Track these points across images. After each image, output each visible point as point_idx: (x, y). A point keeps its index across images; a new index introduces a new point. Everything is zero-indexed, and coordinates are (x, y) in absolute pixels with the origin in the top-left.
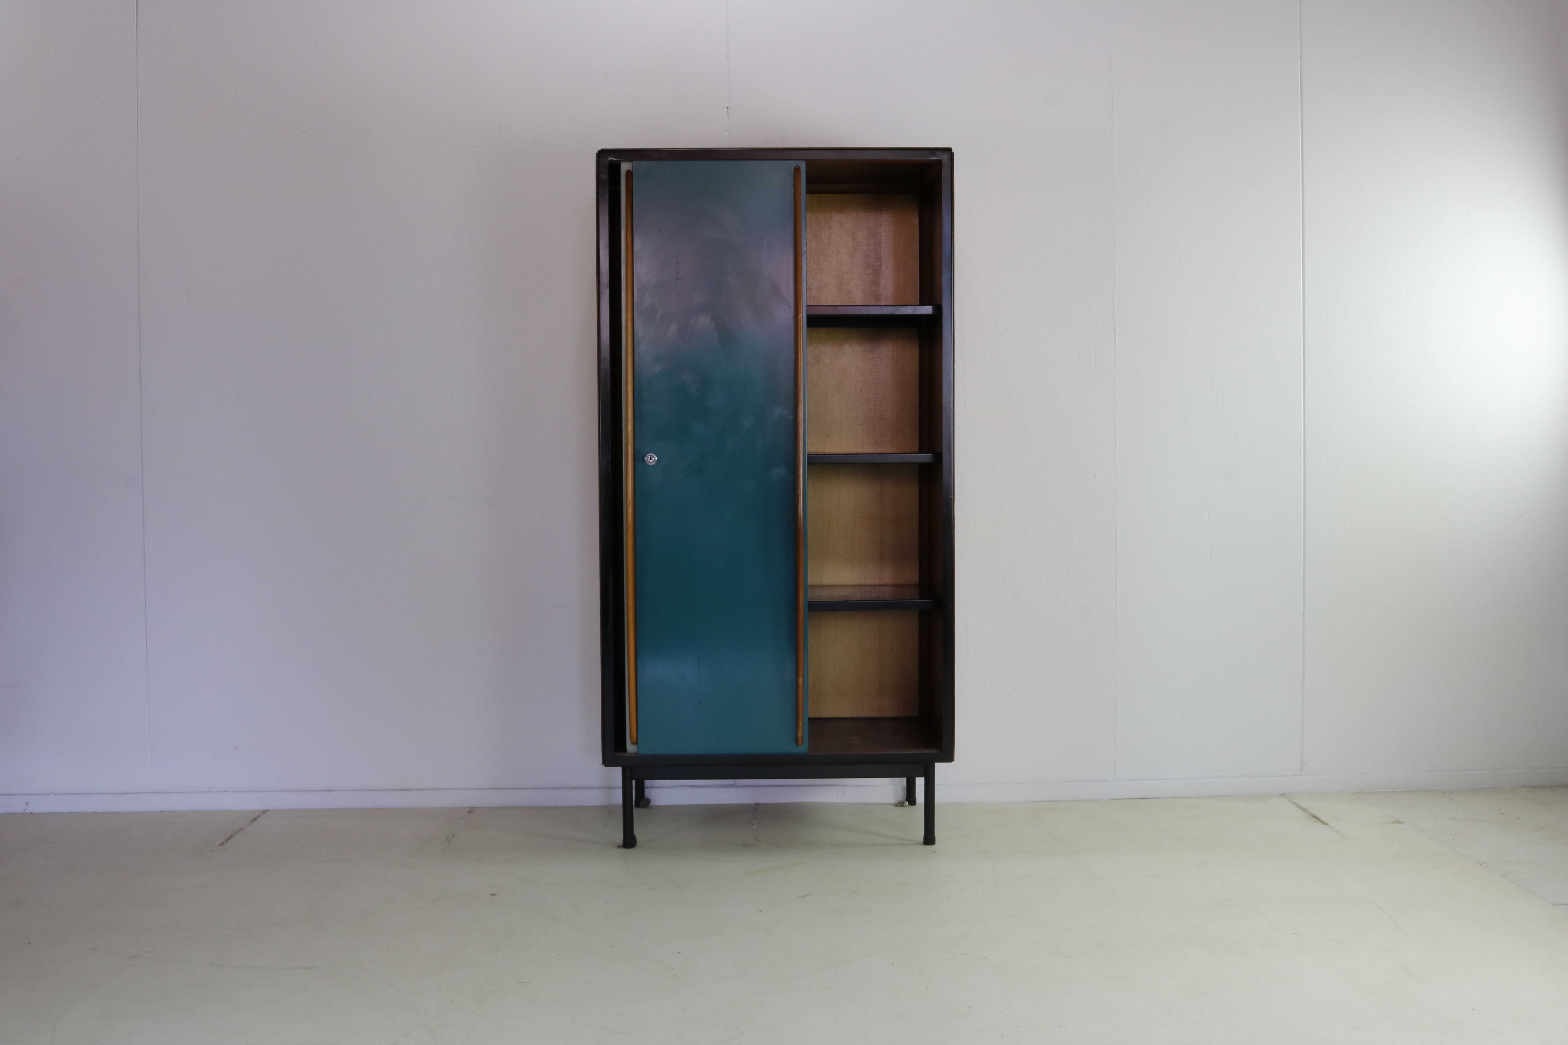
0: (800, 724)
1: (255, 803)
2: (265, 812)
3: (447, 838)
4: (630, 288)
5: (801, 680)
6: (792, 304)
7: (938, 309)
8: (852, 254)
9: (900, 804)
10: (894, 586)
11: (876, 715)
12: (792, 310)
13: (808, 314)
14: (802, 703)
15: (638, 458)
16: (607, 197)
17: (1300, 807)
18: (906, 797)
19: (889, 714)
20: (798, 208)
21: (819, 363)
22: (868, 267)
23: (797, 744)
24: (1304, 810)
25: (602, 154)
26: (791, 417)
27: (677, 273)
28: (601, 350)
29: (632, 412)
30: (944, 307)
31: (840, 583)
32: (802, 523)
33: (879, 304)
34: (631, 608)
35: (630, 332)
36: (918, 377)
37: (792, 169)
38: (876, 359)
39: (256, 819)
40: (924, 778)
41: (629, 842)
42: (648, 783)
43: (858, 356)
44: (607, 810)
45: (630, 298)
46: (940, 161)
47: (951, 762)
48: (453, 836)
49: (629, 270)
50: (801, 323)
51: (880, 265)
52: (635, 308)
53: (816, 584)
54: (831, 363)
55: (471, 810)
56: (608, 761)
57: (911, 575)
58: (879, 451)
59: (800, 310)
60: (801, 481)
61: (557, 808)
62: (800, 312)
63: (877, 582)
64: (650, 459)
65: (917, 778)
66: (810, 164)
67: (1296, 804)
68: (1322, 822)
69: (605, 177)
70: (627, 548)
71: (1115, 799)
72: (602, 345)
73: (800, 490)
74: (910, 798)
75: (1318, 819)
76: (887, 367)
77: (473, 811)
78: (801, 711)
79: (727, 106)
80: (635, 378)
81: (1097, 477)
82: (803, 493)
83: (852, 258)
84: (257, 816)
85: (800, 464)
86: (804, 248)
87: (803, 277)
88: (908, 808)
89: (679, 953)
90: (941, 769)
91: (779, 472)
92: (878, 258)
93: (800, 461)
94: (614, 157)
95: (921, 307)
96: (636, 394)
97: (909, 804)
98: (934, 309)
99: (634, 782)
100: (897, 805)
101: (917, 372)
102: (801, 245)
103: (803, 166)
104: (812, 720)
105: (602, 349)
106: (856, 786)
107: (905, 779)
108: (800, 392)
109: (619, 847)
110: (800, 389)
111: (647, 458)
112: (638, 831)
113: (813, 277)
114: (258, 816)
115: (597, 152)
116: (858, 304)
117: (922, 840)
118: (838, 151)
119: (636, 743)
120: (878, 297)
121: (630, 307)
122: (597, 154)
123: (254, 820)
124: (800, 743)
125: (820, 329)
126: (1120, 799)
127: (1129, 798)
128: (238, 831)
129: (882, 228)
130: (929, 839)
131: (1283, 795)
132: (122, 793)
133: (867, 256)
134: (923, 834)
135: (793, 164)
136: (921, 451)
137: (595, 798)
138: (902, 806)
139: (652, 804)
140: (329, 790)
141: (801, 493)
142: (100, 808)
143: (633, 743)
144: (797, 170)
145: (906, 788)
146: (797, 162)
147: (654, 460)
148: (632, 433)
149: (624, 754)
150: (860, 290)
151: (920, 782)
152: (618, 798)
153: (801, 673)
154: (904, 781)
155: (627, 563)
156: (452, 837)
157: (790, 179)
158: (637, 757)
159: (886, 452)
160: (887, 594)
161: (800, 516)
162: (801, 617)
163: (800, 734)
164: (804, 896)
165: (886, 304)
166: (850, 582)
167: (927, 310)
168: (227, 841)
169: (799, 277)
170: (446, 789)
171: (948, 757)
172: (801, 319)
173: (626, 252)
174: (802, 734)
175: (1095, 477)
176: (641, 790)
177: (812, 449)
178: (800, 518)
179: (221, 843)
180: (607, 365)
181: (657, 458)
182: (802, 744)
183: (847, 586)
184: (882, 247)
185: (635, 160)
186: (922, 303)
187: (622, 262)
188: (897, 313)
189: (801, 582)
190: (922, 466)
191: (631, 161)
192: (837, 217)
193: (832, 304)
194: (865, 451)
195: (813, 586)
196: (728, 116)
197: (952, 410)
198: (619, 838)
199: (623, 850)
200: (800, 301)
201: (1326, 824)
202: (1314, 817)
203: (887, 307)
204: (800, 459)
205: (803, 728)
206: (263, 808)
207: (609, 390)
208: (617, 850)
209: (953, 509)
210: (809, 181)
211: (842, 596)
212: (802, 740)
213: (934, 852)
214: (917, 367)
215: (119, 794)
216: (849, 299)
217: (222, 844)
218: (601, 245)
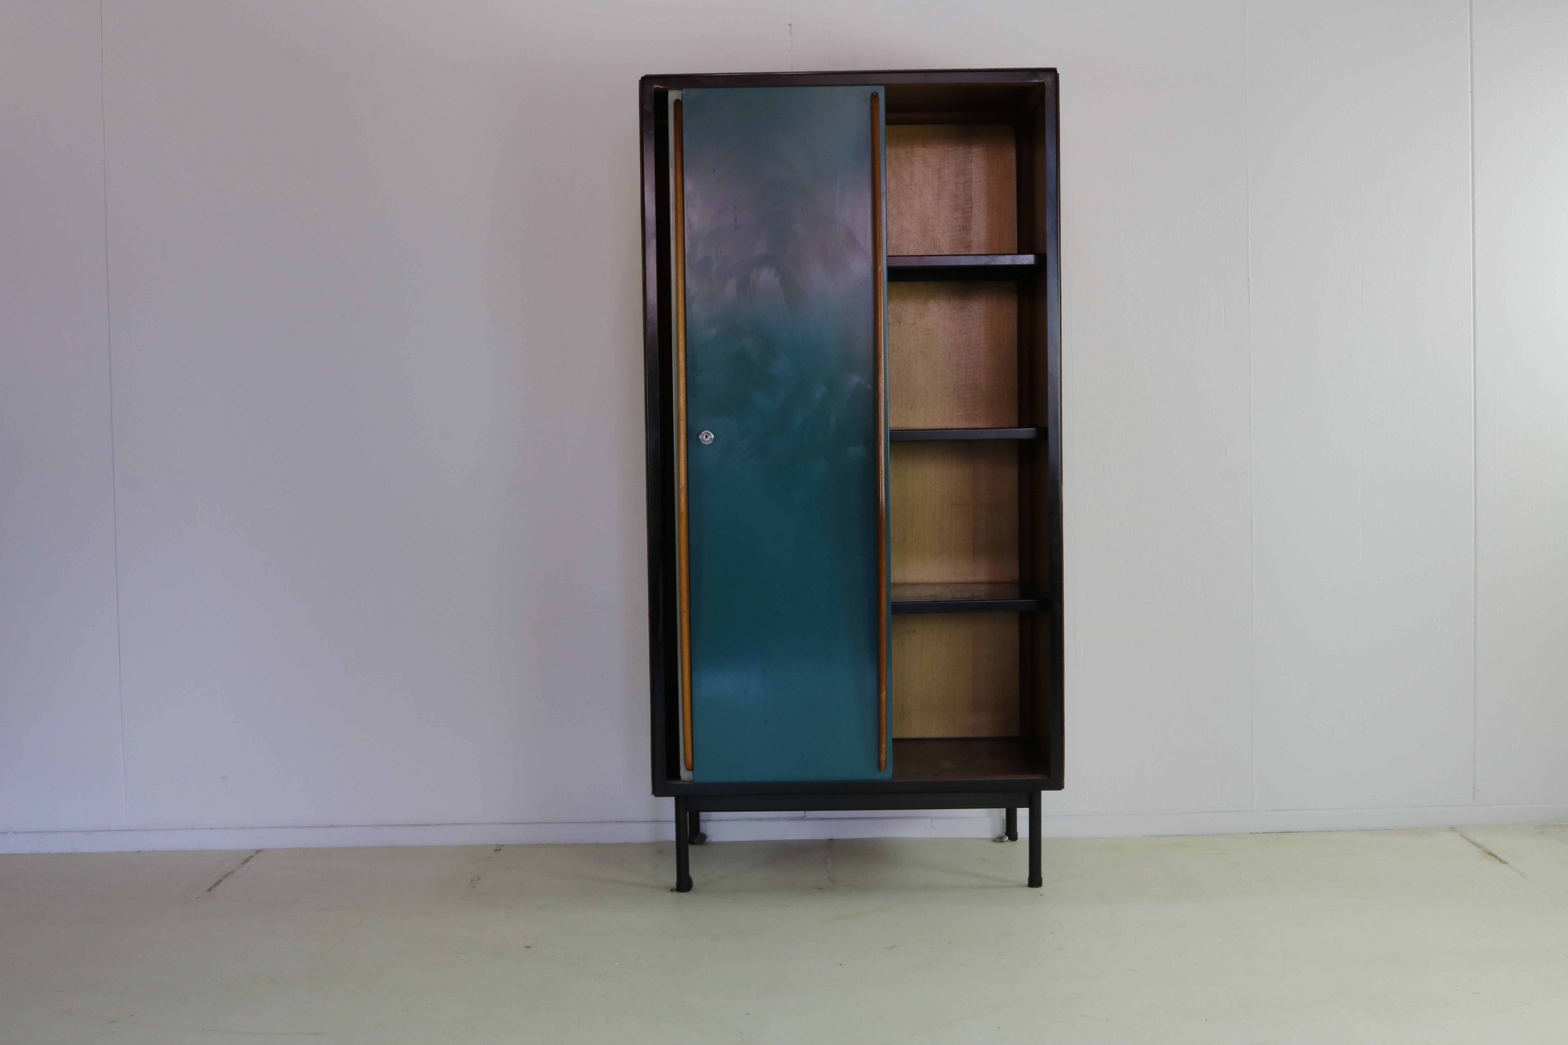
0: (883, 746)
1: (245, 842)
2: (258, 852)
3: (472, 881)
4: (680, 238)
5: (884, 694)
6: (870, 254)
7: (1042, 259)
8: (938, 195)
9: (999, 840)
10: (989, 583)
11: (970, 735)
12: (870, 261)
13: (891, 265)
14: (885, 721)
15: (692, 437)
16: (652, 132)
17: (1473, 843)
18: (1005, 831)
19: (985, 733)
20: (876, 142)
21: (900, 323)
22: (956, 210)
23: (880, 768)
24: (1479, 846)
25: (646, 81)
26: (869, 386)
27: (735, 219)
28: (648, 311)
29: (685, 382)
30: (1048, 256)
31: (926, 580)
32: (884, 511)
33: (970, 254)
34: (684, 611)
35: (681, 289)
36: (1016, 338)
37: (869, 96)
38: (967, 318)
39: (248, 860)
40: (1028, 809)
41: (684, 884)
42: (703, 815)
43: (946, 315)
44: (657, 847)
45: (680, 250)
46: (1043, 84)
47: (1061, 789)
48: (479, 879)
49: (680, 216)
50: (880, 277)
51: (971, 208)
52: (686, 261)
53: (898, 581)
54: (915, 323)
55: (498, 849)
56: (658, 791)
57: (1010, 570)
58: (972, 426)
59: (880, 261)
60: (883, 462)
61: (597, 845)
62: (880, 265)
63: (970, 579)
64: (706, 438)
65: (1018, 809)
66: (889, 88)
67: (1468, 839)
68: (1501, 860)
69: (650, 108)
70: (679, 542)
71: (1251, 833)
72: (648, 305)
73: (882, 471)
74: (1011, 832)
75: (1496, 857)
76: (980, 327)
77: (500, 850)
78: (884, 731)
79: (789, 23)
80: (688, 343)
81: (1228, 453)
82: (885, 476)
83: (938, 199)
84: (249, 857)
85: (881, 441)
86: (883, 189)
87: (883, 223)
88: (1008, 844)
89: (748, 1014)
90: (1047, 797)
91: (856, 451)
92: (969, 200)
93: (881, 438)
94: (660, 86)
95: (1021, 257)
96: (688, 362)
97: (1009, 839)
98: (1036, 259)
99: (688, 813)
100: (995, 841)
101: (1016, 332)
102: (880, 185)
103: (881, 92)
104: (896, 741)
105: (649, 309)
106: (947, 818)
107: (1004, 811)
108: (881, 357)
109: (672, 890)
110: (881, 353)
111: (702, 436)
112: (694, 872)
113: (892, 222)
114: (251, 857)
115: (640, 79)
116: (945, 254)
117: (1026, 882)
118: (923, 74)
119: (691, 769)
120: (968, 246)
121: (680, 261)
122: (640, 80)
123: (246, 861)
124: (883, 768)
125: (901, 283)
126: (1258, 833)
127: (1269, 831)
128: (228, 874)
129: (973, 164)
130: (1035, 880)
131: (1452, 829)
132: (93, 831)
133: (956, 197)
134: (1028, 874)
135: (870, 89)
136: (1020, 426)
137: (641, 834)
138: (1001, 841)
139: (708, 840)
140: (332, 826)
141: (883, 475)
142: (67, 849)
143: (687, 769)
144: (874, 97)
145: (1005, 821)
146: (874, 87)
147: (711, 439)
148: (685, 407)
149: (677, 782)
150: (948, 237)
151: (1023, 814)
152: (670, 833)
153: (883, 687)
154: (1003, 812)
155: (680, 560)
156: (477, 880)
157: (866, 107)
158: (692, 785)
159: (979, 427)
160: (981, 593)
161: (882, 502)
162: (883, 621)
163: (883, 757)
164: (891, 948)
165: (978, 253)
166: (938, 580)
167: (1028, 259)
168: (215, 885)
169: (878, 222)
170: (468, 824)
171: (1057, 784)
172: (881, 271)
173: (676, 195)
174: (886, 758)
175: (1226, 454)
176: (696, 823)
177: (893, 424)
178: (882, 505)
179: (208, 888)
180: (654, 328)
181: (713, 437)
182: (885, 770)
183: (935, 584)
184: (973, 186)
185: (684, 88)
186: (1021, 252)
187: (671, 206)
188: (993, 263)
189: (884, 579)
190: (1022, 444)
191: (681, 89)
192: (920, 151)
193: (915, 255)
194: (955, 426)
195: (895, 584)
196: (791, 34)
197: (1059, 377)
198: (673, 880)
199: (677, 895)
200: (880, 250)
201: (1506, 863)
202: (1491, 854)
203: (981, 257)
204: (881, 436)
205: (886, 752)
206: (256, 847)
207: (658, 358)
208: (670, 894)
209: (1061, 493)
210: (888, 110)
211: (931, 596)
212: (885, 765)
213: (1041, 895)
214: (1015, 327)
215: (90, 832)
216: (935, 248)
217: (210, 890)
218: (646, 188)
